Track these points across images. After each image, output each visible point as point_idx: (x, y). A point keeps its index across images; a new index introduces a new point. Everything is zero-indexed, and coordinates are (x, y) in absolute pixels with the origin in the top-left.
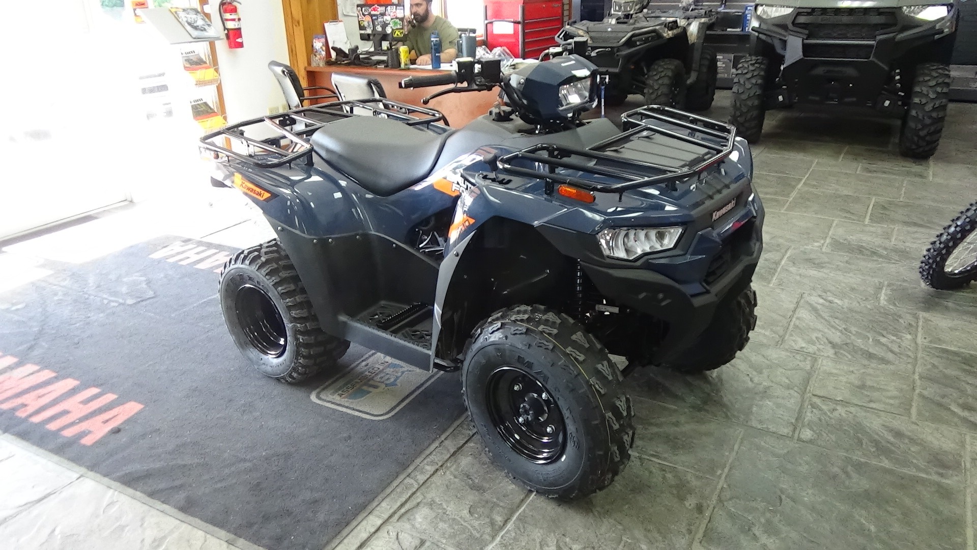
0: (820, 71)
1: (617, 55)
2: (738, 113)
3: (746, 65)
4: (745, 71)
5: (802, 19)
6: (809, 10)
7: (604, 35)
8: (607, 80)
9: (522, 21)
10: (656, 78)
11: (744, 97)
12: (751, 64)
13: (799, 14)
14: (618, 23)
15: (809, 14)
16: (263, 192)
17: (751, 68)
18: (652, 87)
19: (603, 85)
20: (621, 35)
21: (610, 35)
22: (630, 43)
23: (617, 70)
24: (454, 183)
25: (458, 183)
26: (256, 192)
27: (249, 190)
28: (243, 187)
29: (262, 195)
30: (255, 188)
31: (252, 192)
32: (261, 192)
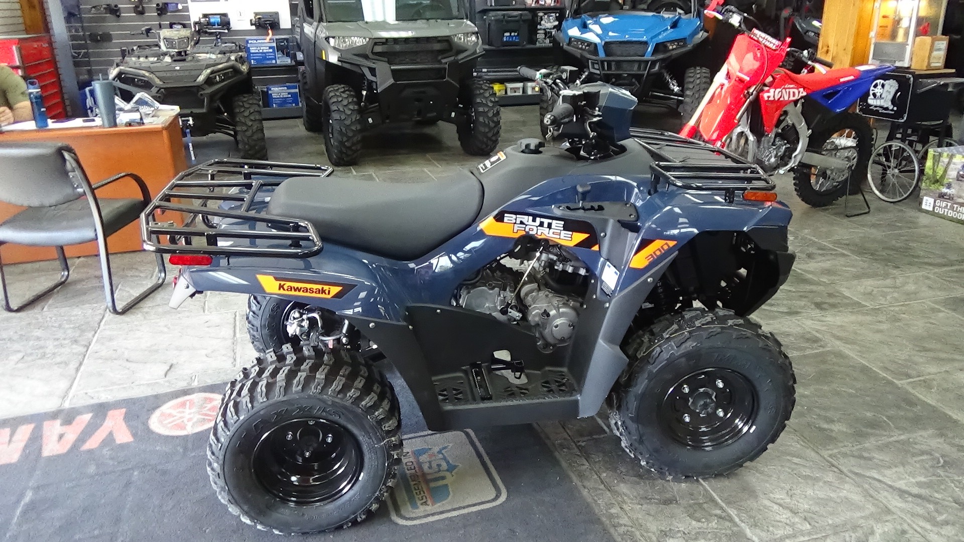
0: (408, 92)
1: (202, 95)
2: (345, 139)
3: (338, 94)
4: (340, 99)
5: (378, 49)
6: (384, 41)
7: (175, 74)
8: (191, 122)
9: (21, 65)
10: (246, 114)
11: (348, 122)
12: (342, 92)
13: (376, 44)
14: (175, 61)
15: (383, 43)
16: (326, 288)
17: (345, 95)
18: (245, 124)
19: (187, 128)
20: (193, 73)
21: (182, 74)
22: (209, 81)
23: (204, 110)
24: (515, 223)
25: (522, 223)
26: (314, 290)
27: (299, 291)
28: (284, 289)
29: (327, 292)
30: (309, 286)
31: (307, 292)
32: (323, 288)
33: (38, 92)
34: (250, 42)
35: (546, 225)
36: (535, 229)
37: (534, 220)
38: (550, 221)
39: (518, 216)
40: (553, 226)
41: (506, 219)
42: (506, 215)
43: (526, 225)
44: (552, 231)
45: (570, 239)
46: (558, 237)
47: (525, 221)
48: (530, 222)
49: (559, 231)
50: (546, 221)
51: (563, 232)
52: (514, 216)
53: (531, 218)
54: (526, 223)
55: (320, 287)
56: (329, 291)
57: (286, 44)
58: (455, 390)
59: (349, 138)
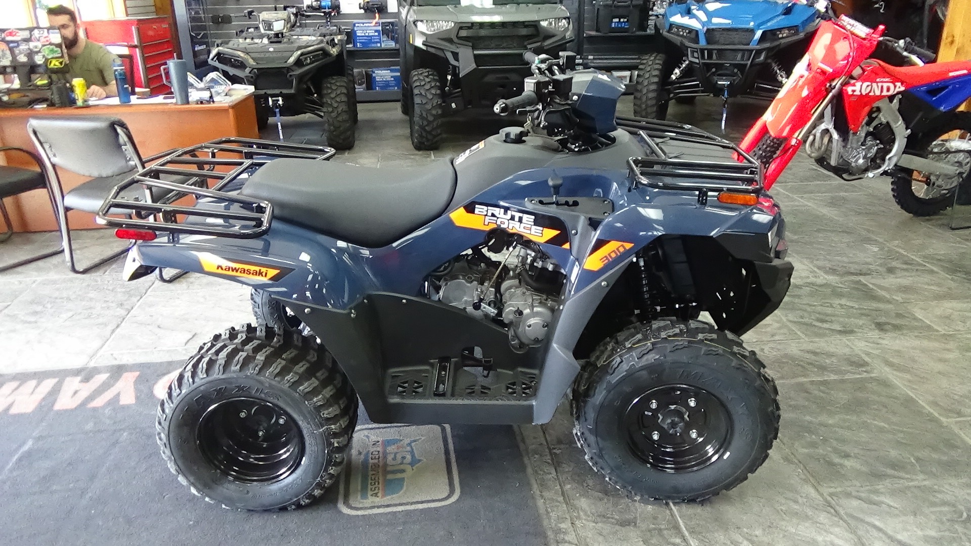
0: (490, 78)
1: (291, 76)
2: (425, 123)
3: (422, 78)
4: (423, 83)
5: (464, 33)
6: (470, 25)
7: (267, 55)
8: (281, 102)
9: (139, 45)
10: (333, 96)
11: (429, 107)
12: (425, 76)
13: (461, 28)
14: (271, 42)
15: (469, 28)
16: (264, 270)
17: (427, 80)
18: (331, 105)
19: (277, 108)
20: (286, 54)
21: (275, 55)
22: (299, 63)
23: (292, 91)
24: (486, 215)
25: (493, 215)
26: (252, 272)
27: (237, 271)
28: (222, 269)
29: (264, 274)
30: (247, 267)
31: (244, 272)
32: (260, 270)
33: (122, 69)
34: (357, 25)
35: (517, 219)
36: (506, 222)
37: (505, 213)
38: (521, 215)
39: (489, 208)
40: (524, 221)
41: (477, 211)
42: (477, 206)
43: (498, 218)
44: (522, 225)
45: (541, 235)
46: (529, 232)
47: (496, 214)
48: (502, 215)
49: (530, 226)
50: (517, 215)
51: (534, 227)
52: (485, 208)
53: (502, 210)
54: (498, 216)
55: (257, 269)
56: (266, 274)
57: (391, 27)
58: (416, 382)
59: (429, 123)
